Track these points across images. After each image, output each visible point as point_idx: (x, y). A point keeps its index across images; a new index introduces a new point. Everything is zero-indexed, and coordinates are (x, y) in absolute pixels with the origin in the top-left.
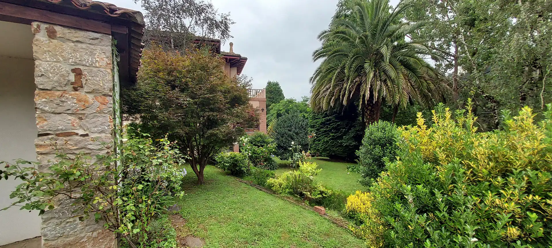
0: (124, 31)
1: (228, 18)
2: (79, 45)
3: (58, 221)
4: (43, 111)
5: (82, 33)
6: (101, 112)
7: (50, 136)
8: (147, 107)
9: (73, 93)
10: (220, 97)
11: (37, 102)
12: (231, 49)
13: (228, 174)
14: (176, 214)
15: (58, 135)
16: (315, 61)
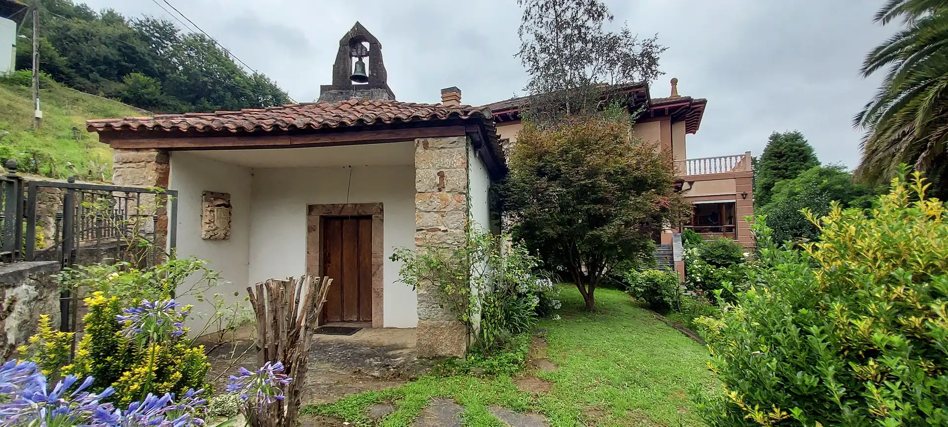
0: (477, 129)
1: (654, 44)
2: (443, 150)
3: (427, 305)
4: (420, 211)
5: (445, 140)
6: (457, 209)
7: (424, 231)
8: (513, 202)
9: (438, 193)
10: (602, 181)
11: (417, 203)
12: (674, 90)
13: (643, 306)
14: (541, 337)
15: (428, 230)
16: (867, 73)
